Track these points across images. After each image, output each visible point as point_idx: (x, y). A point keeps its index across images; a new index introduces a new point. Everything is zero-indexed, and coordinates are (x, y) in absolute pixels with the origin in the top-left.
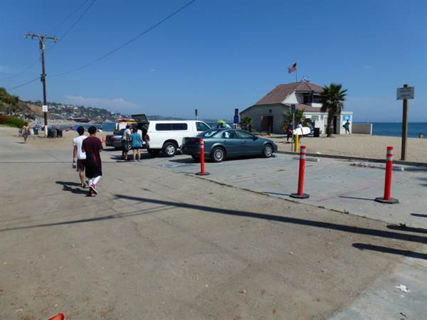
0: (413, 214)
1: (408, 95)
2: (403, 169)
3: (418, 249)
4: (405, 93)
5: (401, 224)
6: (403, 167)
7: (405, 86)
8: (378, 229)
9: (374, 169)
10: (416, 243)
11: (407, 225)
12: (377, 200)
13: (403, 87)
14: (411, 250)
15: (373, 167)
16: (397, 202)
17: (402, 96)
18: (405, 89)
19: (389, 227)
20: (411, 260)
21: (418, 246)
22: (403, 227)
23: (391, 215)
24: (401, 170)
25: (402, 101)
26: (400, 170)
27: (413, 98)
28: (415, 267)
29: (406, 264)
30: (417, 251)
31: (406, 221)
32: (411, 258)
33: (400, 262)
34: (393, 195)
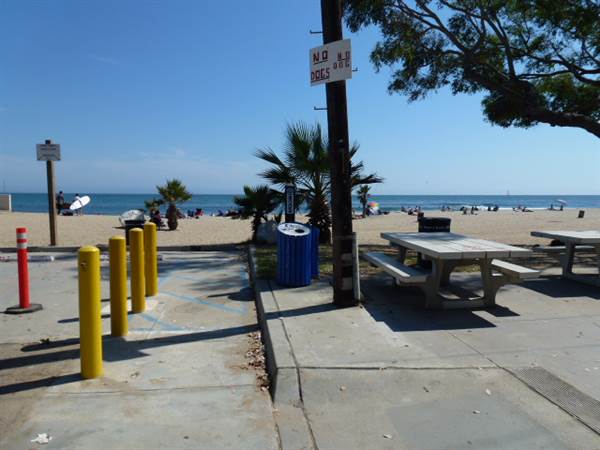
0: (60, 322)
1: (53, 155)
2: (53, 259)
3: (67, 370)
4: (48, 152)
5: (43, 340)
6: (52, 256)
7: (48, 142)
8: (8, 358)
9: (8, 264)
10: (63, 362)
11: (52, 339)
12: (9, 312)
13: (44, 143)
14: (55, 375)
15: (7, 261)
16: (40, 308)
17: (45, 155)
18: (48, 146)
19: (26, 349)
20: (55, 389)
21: (66, 366)
22: (46, 344)
23: (29, 330)
24: (50, 260)
25: (44, 163)
26: (48, 260)
27: (59, 160)
28: (61, 398)
29: (48, 398)
30: (65, 373)
31: (51, 333)
32: (55, 387)
33: (40, 399)
34: (32, 299)
